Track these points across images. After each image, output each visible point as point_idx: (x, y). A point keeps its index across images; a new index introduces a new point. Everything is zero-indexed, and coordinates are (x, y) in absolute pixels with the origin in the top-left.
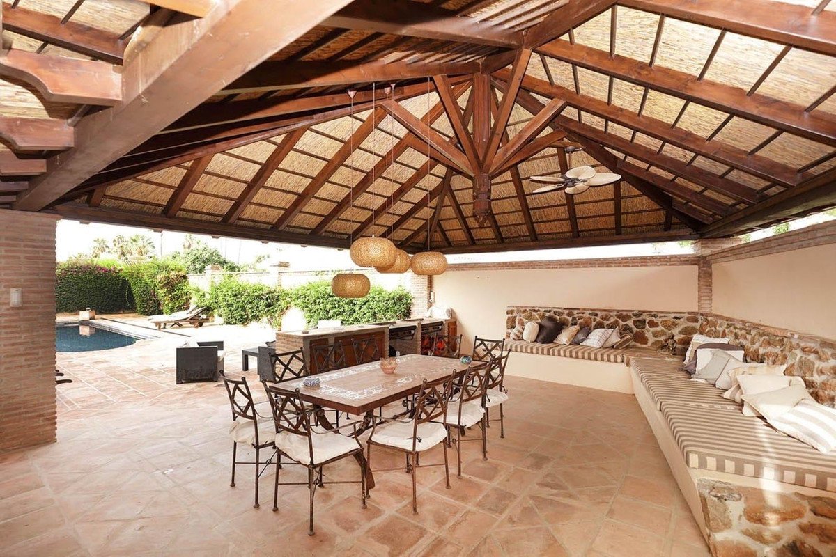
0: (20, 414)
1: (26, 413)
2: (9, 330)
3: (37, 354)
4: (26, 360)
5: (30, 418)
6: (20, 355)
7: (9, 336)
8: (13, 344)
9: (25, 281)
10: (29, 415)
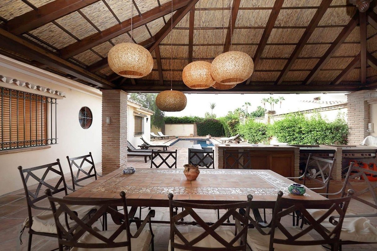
0: (110, 162)
1: (112, 162)
2: (108, 132)
3: (115, 142)
4: (112, 143)
5: (113, 165)
6: (110, 141)
7: (108, 134)
8: (109, 137)
9: (112, 115)
10: (113, 163)
